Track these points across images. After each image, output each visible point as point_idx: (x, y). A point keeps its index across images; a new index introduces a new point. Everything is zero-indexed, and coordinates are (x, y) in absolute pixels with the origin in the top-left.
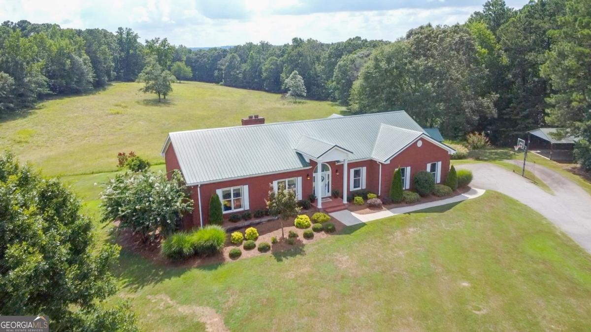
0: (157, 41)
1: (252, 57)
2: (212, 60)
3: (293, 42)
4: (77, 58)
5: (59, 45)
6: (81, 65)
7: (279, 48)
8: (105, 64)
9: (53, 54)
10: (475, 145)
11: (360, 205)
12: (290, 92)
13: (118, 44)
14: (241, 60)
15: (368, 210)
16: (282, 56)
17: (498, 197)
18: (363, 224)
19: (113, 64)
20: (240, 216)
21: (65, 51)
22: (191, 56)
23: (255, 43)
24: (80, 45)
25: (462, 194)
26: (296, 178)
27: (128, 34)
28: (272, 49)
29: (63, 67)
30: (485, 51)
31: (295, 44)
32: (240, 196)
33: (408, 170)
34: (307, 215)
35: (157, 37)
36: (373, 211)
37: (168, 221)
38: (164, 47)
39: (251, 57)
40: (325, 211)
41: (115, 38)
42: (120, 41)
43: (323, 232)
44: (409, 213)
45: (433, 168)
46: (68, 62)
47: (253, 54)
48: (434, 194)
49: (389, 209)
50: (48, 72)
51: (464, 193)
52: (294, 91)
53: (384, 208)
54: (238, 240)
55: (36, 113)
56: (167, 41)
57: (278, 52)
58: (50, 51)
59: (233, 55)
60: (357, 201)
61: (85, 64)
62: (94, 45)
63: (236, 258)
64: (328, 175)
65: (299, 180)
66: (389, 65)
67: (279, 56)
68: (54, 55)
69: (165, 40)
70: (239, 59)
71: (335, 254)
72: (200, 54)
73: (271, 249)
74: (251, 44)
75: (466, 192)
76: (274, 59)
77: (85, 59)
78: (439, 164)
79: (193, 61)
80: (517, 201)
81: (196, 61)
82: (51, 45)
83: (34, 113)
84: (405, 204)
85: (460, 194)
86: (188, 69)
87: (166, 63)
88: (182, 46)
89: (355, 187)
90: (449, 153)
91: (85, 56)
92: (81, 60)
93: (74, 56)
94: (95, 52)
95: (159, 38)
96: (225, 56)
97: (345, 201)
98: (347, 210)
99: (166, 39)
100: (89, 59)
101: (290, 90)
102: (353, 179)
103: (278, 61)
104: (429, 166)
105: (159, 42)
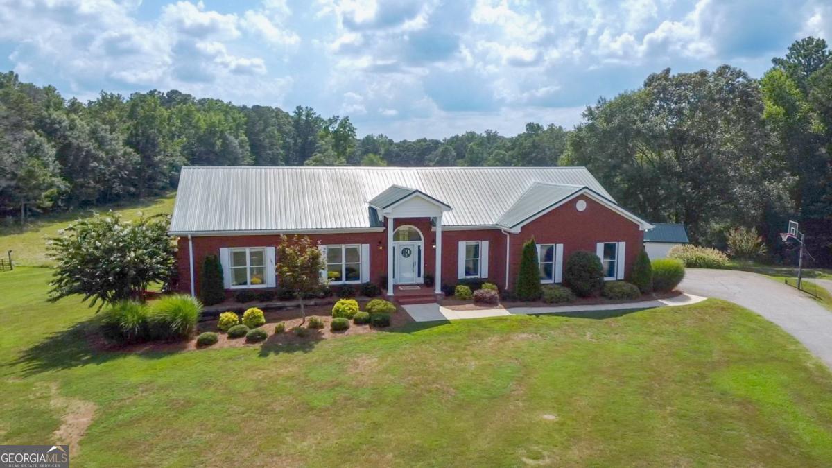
0: (336, 121)
2: (419, 154)
3: (527, 130)
4: (232, 138)
5: (211, 120)
6: (235, 147)
7: (511, 140)
8: (270, 149)
9: (201, 132)
10: (738, 247)
11: (465, 299)
13: (293, 126)
14: (458, 154)
15: (472, 305)
16: (513, 149)
17: (723, 309)
18: (446, 322)
19: (282, 152)
20: (256, 294)
21: (217, 129)
22: (391, 148)
23: (478, 133)
24: (238, 124)
25: (659, 300)
26: (360, 245)
27: (308, 115)
28: (500, 141)
29: (211, 149)
30: (778, 109)
31: (530, 132)
32: (262, 264)
33: (559, 249)
34: (356, 301)
35: (336, 115)
36: (478, 307)
37: (110, 278)
38: (345, 128)
39: (470, 151)
40: (397, 301)
41: (290, 120)
42: (297, 122)
43: (367, 326)
44: (538, 315)
45: (610, 251)
46: (219, 142)
47: (474, 147)
48: (603, 295)
49: (506, 307)
50: (193, 154)
51: (663, 298)
53: (500, 305)
54: (226, 325)
55: (164, 202)
56: (348, 120)
57: (509, 144)
58: (198, 128)
59: (446, 148)
60: (458, 291)
61: (242, 147)
62: (258, 125)
63: (203, 347)
64: (419, 247)
65: (364, 250)
66: (608, 125)
67: (508, 149)
68: (202, 134)
69: (346, 119)
70: (454, 153)
71: (358, 355)
72: (402, 146)
73: (266, 340)
74: (473, 134)
75: (668, 298)
76: (500, 154)
77: (242, 141)
78: (621, 247)
80: (759, 316)
82: (199, 120)
83: (161, 202)
84: (541, 304)
85: (656, 299)
86: (384, 164)
87: (346, 149)
88: (382, 135)
89: (467, 273)
90: (640, 229)
91: (244, 137)
92: (236, 142)
93: (228, 135)
94: (257, 134)
95: (338, 117)
96: (436, 148)
97: (438, 290)
98: (435, 304)
99: (347, 117)
100: (247, 140)
102: (465, 259)
103: (507, 157)
104: (600, 247)
105: (338, 122)
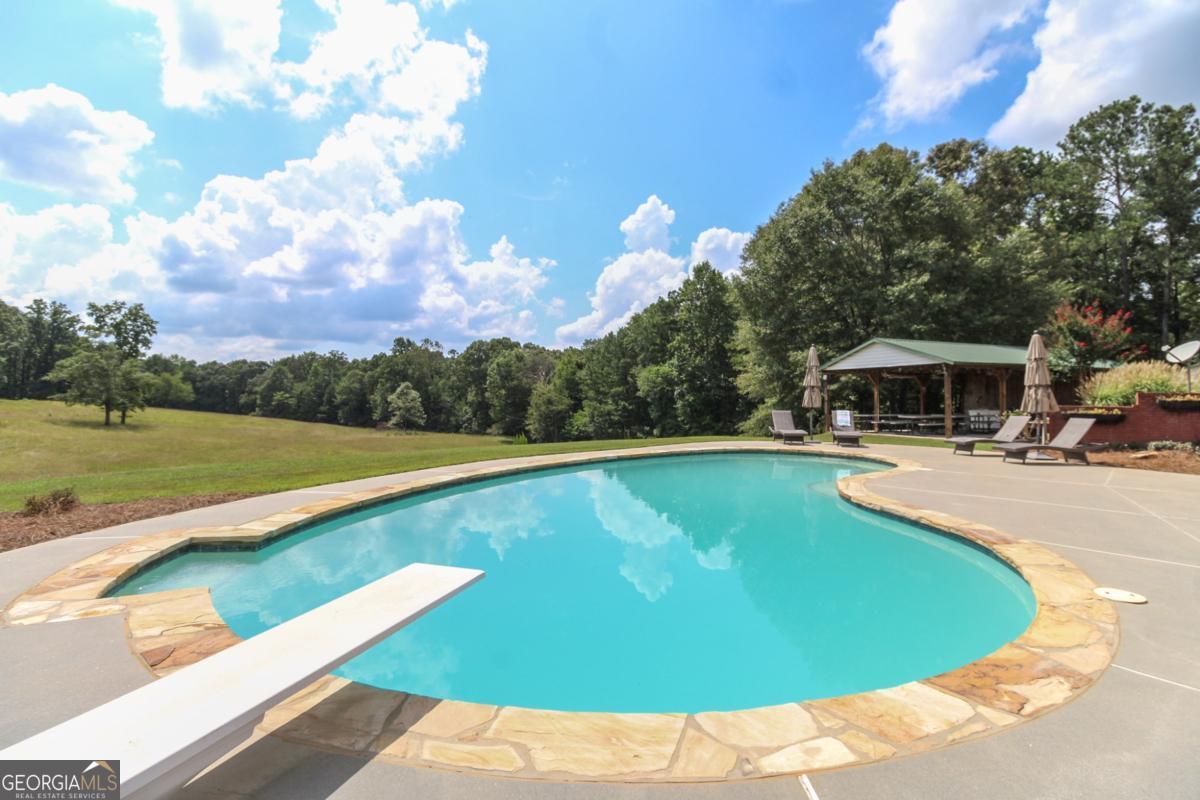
0: (119, 309)
1: (316, 373)
2: (237, 378)
12: (394, 420)
14: (295, 377)
22: (193, 370)
23: (320, 354)
27: (55, 313)
35: (120, 301)
38: (135, 320)
39: (313, 373)
42: (34, 323)
47: (317, 368)
52: (402, 416)
56: (142, 309)
57: (363, 366)
59: (278, 370)
69: (139, 308)
70: (290, 376)
74: (313, 355)
76: (357, 374)
79: (198, 379)
81: (203, 379)
86: (188, 387)
96: (262, 372)
99: (141, 305)
101: (394, 415)
103: (366, 377)
105: (124, 311)
